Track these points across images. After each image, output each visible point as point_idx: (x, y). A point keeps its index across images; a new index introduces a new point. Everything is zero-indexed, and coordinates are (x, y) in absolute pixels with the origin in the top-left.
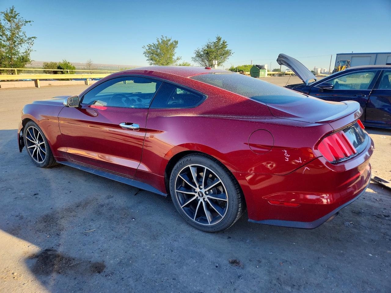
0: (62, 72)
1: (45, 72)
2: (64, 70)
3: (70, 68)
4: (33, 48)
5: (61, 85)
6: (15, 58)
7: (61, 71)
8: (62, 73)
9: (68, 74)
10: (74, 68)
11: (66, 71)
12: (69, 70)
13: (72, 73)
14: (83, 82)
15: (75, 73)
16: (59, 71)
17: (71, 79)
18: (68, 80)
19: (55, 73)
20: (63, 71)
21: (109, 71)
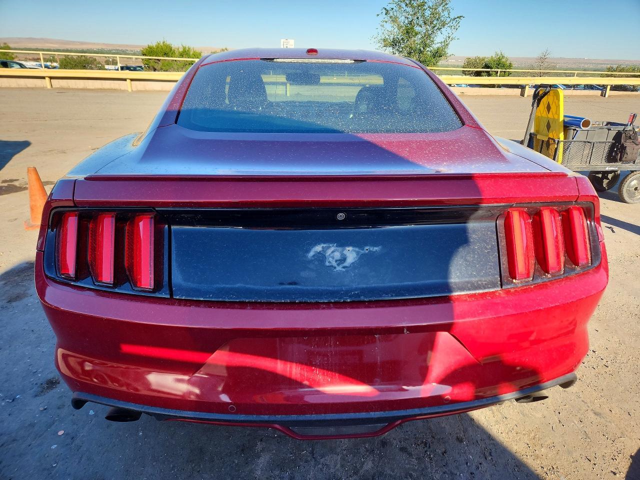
0: (488, 72)
1: (464, 73)
2: (492, 70)
3: (503, 66)
4: (456, 34)
5: (480, 94)
6: (428, 51)
7: (486, 72)
8: (489, 74)
9: (497, 76)
10: (510, 66)
11: (495, 71)
12: (499, 70)
13: (504, 74)
14: (518, 91)
15: (509, 74)
16: (483, 71)
17: (499, 86)
18: (493, 86)
19: (478, 74)
20: (490, 71)
21: (576, 72)
